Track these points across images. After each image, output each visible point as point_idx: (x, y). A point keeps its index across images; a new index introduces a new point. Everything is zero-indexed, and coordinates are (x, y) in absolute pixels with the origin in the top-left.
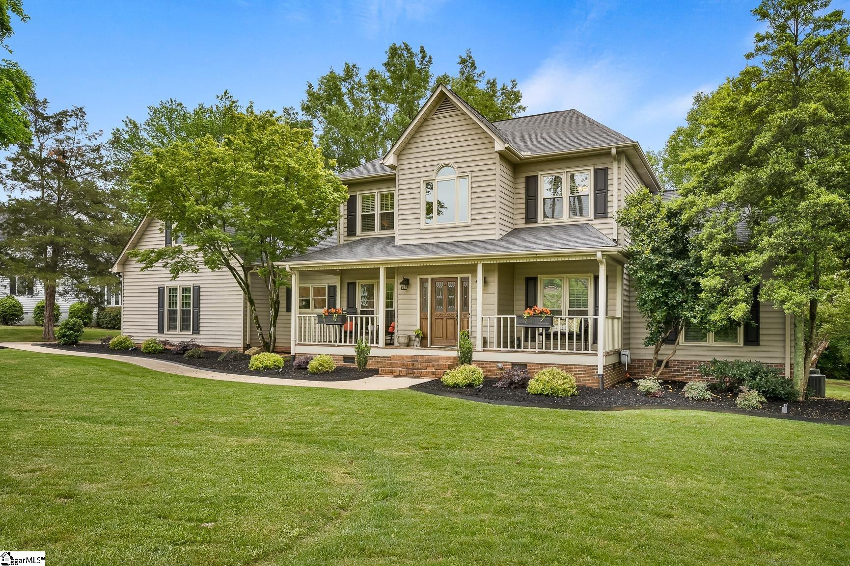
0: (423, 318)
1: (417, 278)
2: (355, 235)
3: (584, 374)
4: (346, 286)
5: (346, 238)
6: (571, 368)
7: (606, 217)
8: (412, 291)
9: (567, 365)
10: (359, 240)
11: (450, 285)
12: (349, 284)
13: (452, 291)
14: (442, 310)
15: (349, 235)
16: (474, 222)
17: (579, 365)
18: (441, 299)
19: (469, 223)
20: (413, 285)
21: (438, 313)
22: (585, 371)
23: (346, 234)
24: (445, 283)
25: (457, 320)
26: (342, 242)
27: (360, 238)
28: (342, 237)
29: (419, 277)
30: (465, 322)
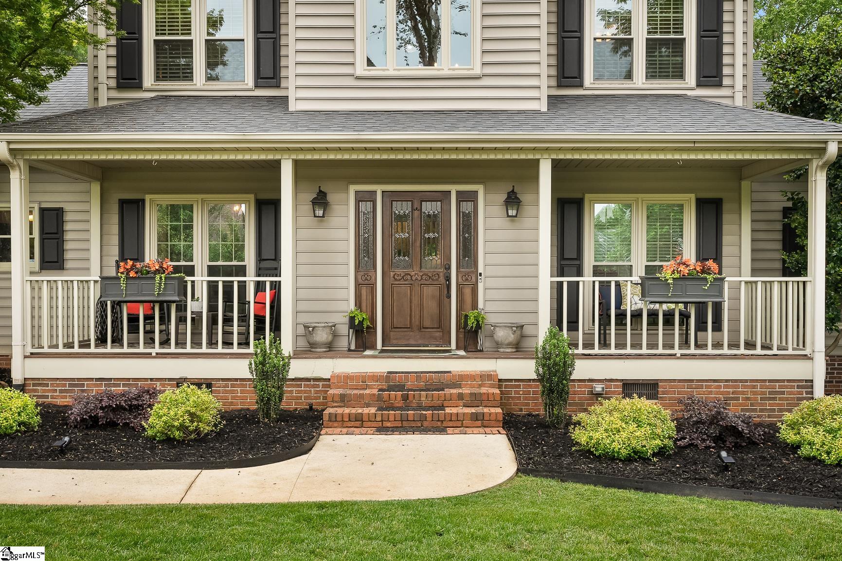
0: (364, 284)
1: (347, 190)
2: (139, 86)
3: (780, 399)
4: (115, 208)
5: (114, 94)
6: (754, 387)
7: (719, 85)
8: (334, 220)
9: (746, 381)
10: (153, 99)
11: (429, 208)
12: (123, 203)
13: (434, 222)
14: (411, 266)
15: (120, 87)
16: (489, 70)
17: (770, 381)
18: (406, 241)
19: (477, 70)
20: (336, 209)
21: (399, 271)
22: (783, 393)
23: (113, 83)
24: (416, 205)
25: (449, 287)
26: (103, 102)
27: (153, 95)
28: (103, 89)
29: (353, 188)
30: (467, 291)
